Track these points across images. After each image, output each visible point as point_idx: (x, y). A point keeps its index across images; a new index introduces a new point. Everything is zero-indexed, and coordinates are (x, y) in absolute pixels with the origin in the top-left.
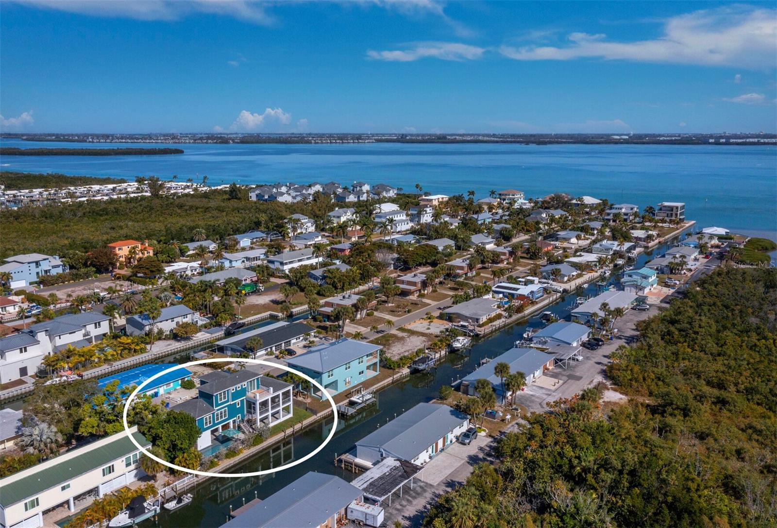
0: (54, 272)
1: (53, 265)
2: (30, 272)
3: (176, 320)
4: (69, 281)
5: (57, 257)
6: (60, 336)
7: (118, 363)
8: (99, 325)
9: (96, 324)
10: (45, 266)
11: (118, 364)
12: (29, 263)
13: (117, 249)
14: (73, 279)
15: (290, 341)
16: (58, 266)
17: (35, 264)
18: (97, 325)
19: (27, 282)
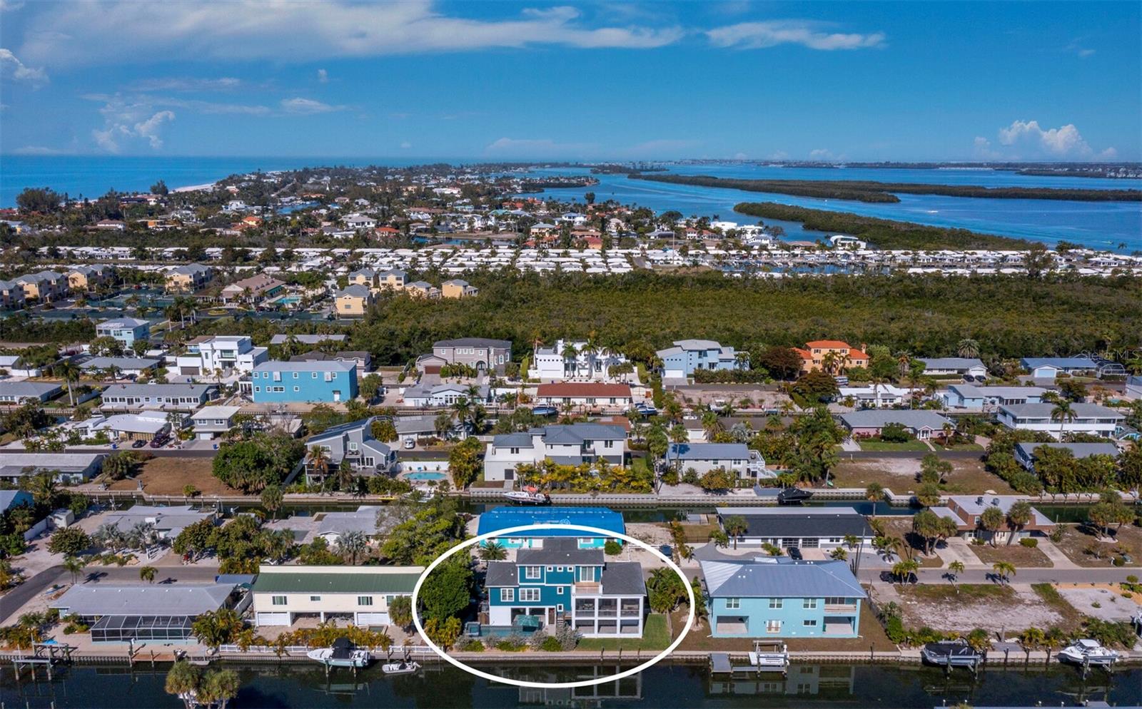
0: (720, 367)
1: (724, 358)
2: (691, 362)
3: (720, 463)
4: (730, 381)
5: (732, 348)
6: (552, 445)
7: (606, 495)
8: (611, 444)
9: (606, 442)
10: (713, 357)
11: (603, 498)
12: (691, 351)
13: (813, 350)
14: (735, 380)
15: (817, 539)
16: (730, 360)
17: (698, 353)
18: (609, 443)
19: (684, 373)
